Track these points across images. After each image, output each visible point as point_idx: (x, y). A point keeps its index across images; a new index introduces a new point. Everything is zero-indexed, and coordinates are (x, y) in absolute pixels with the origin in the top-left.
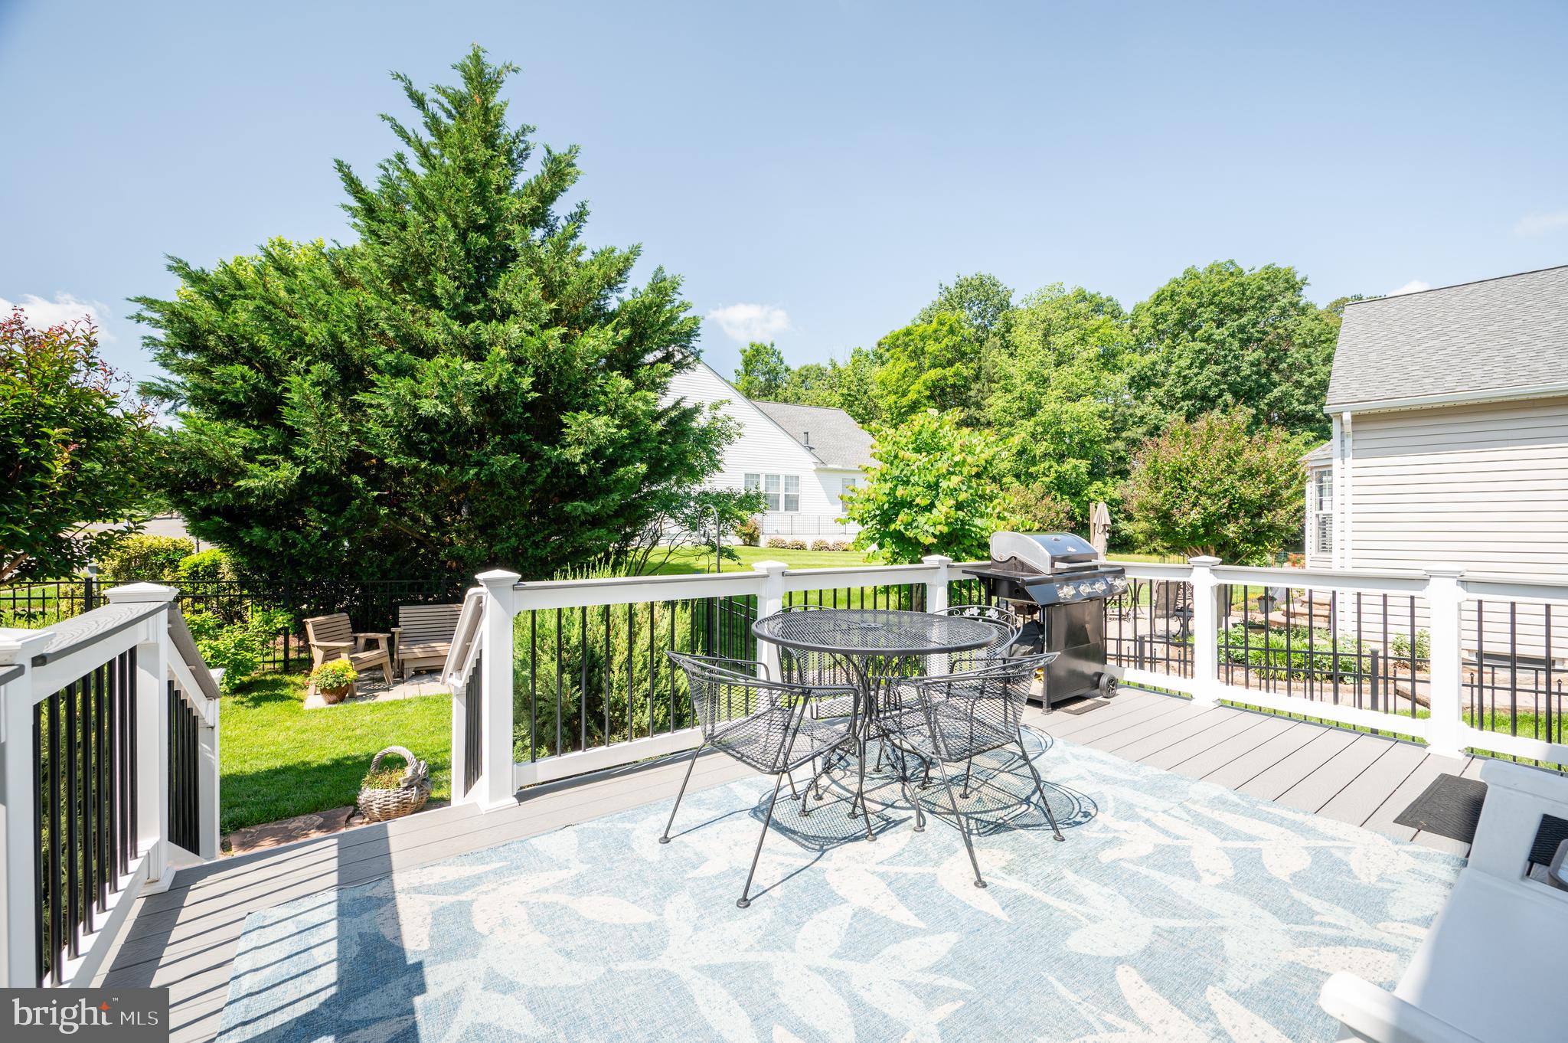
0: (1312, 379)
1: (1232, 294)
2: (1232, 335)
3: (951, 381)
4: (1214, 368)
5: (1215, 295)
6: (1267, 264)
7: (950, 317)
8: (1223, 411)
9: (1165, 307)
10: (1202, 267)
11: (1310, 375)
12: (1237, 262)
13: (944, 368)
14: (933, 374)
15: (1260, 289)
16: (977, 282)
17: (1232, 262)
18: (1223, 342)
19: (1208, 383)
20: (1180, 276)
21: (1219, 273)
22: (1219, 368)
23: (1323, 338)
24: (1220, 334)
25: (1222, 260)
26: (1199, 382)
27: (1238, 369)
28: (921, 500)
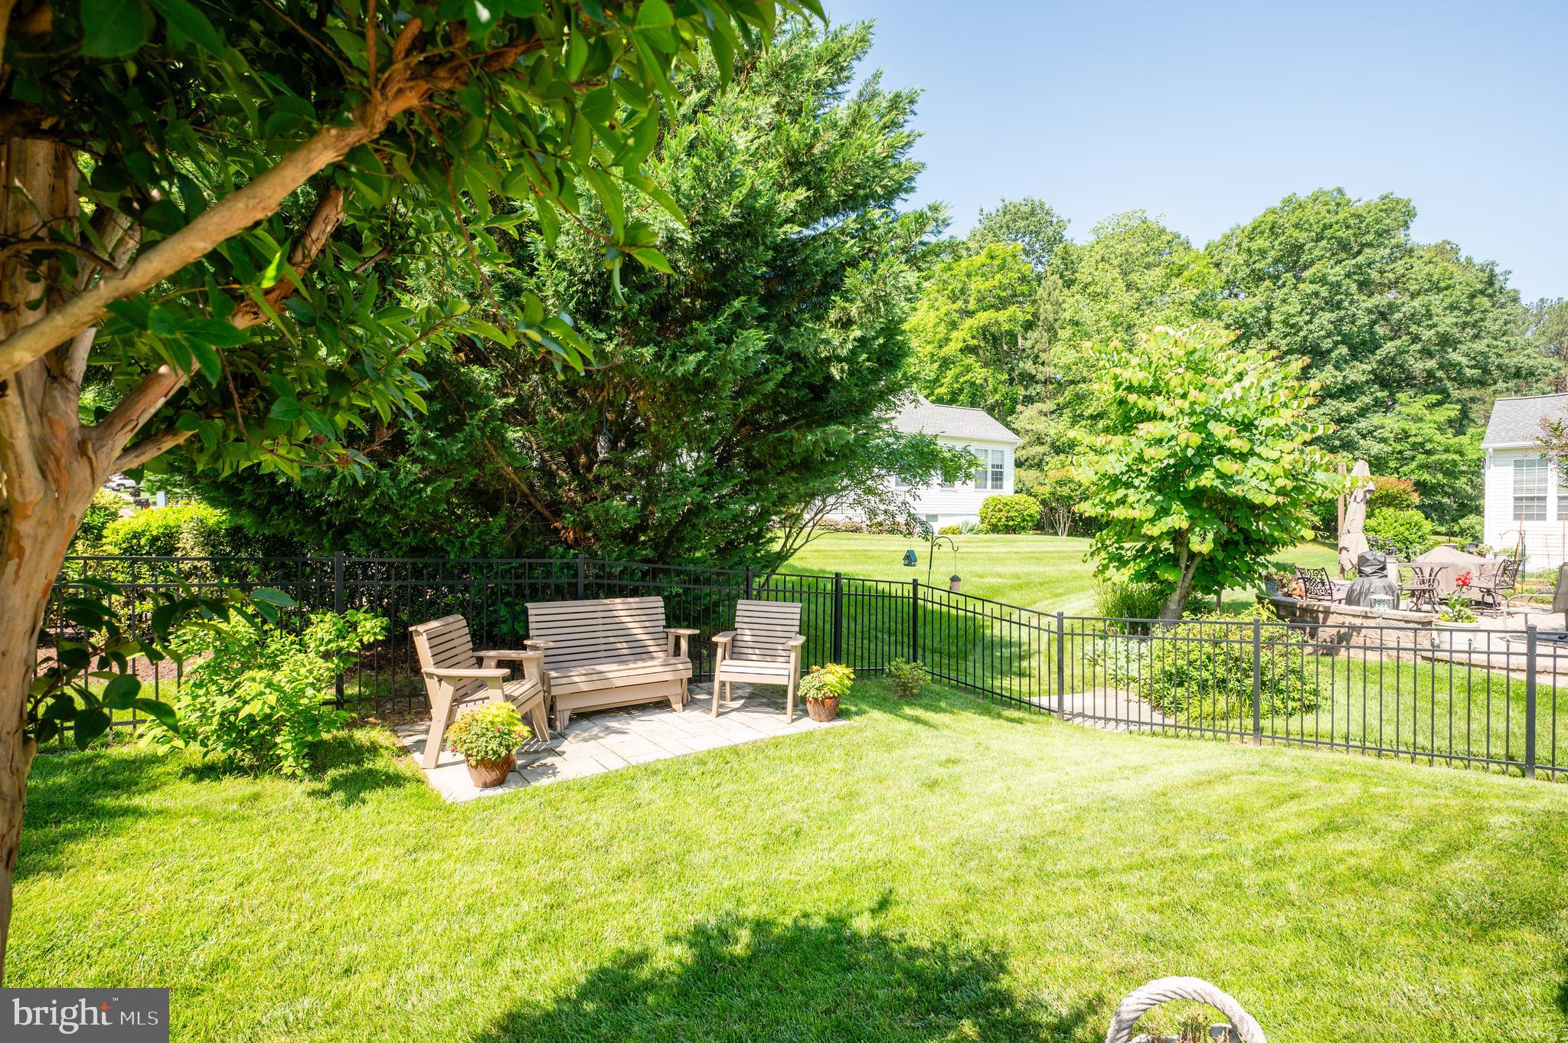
0: (1433, 331)
1: (1348, 227)
2: (1348, 275)
3: (1006, 327)
4: (1328, 315)
5: (1326, 227)
6: (1384, 193)
7: (1003, 248)
8: (1337, 367)
9: (1260, 243)
10: (1303, 194)
11: (1431, 327)
12: (1346, 191)
13: (998, 310)
14: (983, 317)
15: (1378, 221)
16: (1027, 209)
17: (1340, 191)
18: (1339, 285)
19: (1323, 333)
20: (1277, 204)
21: (1327, 204)
22: (1333, 316)
23: (1442, 285)
24: (1336, 273)
25: (1329, 187)
26: (1311, 332)
27: (1353, 319)
28: (1238, 444)
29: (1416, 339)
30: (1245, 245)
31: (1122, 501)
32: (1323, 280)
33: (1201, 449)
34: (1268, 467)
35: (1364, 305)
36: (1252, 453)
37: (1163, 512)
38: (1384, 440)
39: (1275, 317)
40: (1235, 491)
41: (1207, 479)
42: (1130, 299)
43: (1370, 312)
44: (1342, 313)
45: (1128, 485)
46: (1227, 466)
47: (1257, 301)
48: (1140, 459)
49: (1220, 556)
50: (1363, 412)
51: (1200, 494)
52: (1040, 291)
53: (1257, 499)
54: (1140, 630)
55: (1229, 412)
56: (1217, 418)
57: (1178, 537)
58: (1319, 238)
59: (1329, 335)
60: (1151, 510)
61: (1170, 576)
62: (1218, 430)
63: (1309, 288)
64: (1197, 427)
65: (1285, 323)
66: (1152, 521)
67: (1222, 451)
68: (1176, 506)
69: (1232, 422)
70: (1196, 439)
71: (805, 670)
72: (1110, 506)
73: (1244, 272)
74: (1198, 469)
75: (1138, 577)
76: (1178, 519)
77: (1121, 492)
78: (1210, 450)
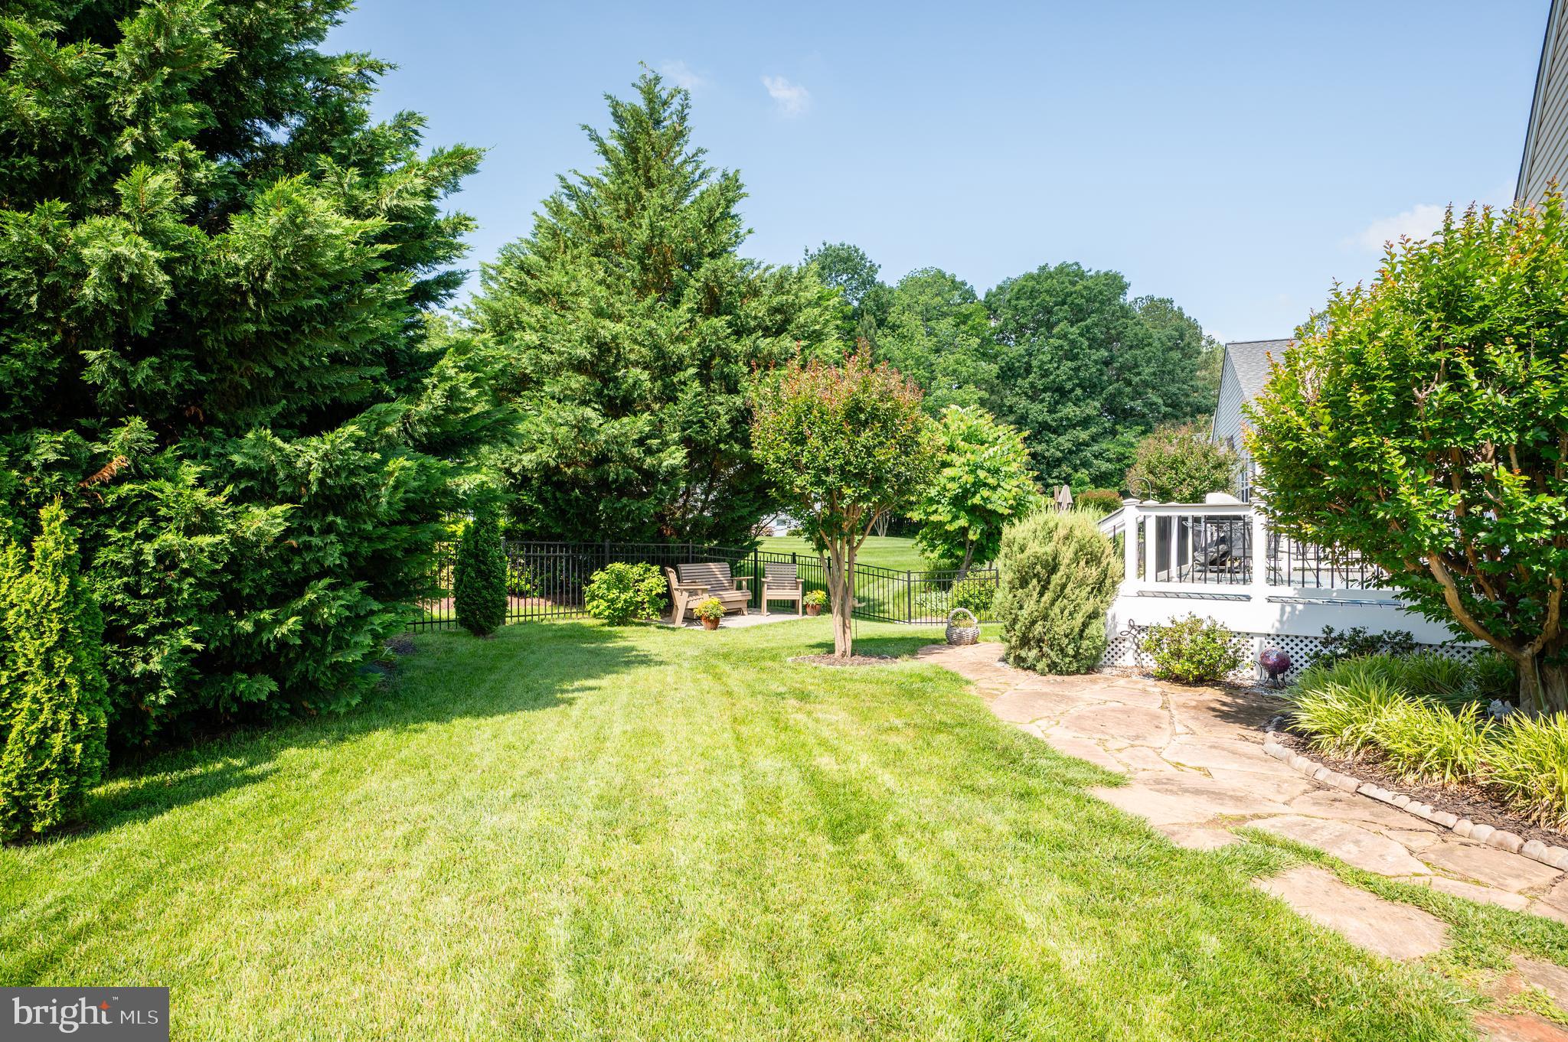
0: (1139, 378)
1: (1082, 296)
2: (1082, 334)
5: (1067, 295)
9: (1024, 302)
10: (1053, 265)
11: (1138, 374)
12: (1081, 265)
15: (1102, 293)
16: (845, 253)
17: (1078, 266)
18: (1076, 341)
19: (1066, 377)
20: (1035, 272)
21: (1069, 274)
22: (1073, 365)
24: (1073, 332)
25: (1070, 261)
26: (1057, 376)
27: (1086, 368)
28: (991, 481)
29: (1129, 383)
30: (1014, 302)
31: (935, 512)
32: (1064, 336)
33: (974, 484)
34: (1006, 494)
35: (1094, 357)
36: (999, 485)
37: (955, 518)
38: (1109, 460)
39: (1035, 363)
40: (989, 506)
41: (977, 500)
42: (929, 343)
43: (1096, 362)
44: (1079, 363)
45: (938, 502)
46: (985, 493)
47: (1021, 350)
48: (944, 489)
49: (984, 542)
50: (1094, 439)
51: (975, 507)
52: (859, 329)
53: (1000, 510)
54: (946, 586)
55: (987, 464)
56: (982, 468)
57: (964, 531)
58: (1064, 303)
59: (1069, 379)
60: (949, 517)
61: (960, 553)
62: (982, 474)
63: (1057, 342)
64: (972, 472)
65: (1040, 368)
66: (951, 522)
67: (985, 485)
68: (962, 513)
69: (989, 471)
70: (971, 479)
71: (804, 594)
72: (929, 514)
73: (1012, 325)
74: (974, 494)
75: (942, 556)
76: (963, 522)
77: (935, 507)
78: (979, 484)
